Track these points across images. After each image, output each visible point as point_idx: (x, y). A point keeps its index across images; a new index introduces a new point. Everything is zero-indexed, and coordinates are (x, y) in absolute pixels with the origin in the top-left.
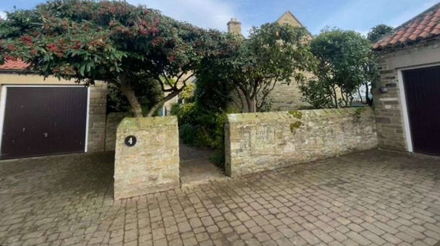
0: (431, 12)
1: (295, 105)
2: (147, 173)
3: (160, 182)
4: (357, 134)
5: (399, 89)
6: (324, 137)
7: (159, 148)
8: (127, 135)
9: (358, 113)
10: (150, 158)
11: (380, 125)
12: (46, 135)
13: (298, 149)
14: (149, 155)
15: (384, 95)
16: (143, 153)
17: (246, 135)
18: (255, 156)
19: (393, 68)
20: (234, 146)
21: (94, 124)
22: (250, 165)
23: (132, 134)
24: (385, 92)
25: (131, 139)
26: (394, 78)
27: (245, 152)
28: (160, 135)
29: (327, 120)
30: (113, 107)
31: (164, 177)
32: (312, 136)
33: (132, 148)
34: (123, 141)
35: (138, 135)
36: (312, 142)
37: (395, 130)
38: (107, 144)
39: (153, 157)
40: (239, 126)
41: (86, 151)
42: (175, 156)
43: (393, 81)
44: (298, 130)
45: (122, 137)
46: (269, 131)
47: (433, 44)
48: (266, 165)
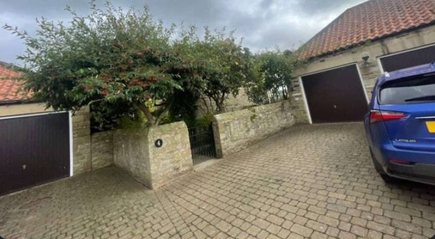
0: (309, 43)
1: (240, 106)
2: (172, 165)
3: (181, 170)
4: (284, 118)
5: (301, 88)
6: (268, 122)
7: (177, 145)
8: (156, 139)
9: (283, 105)
10: (172, 154)
11: (294, 110)
12: (24, 167)
13: (256, 132)
14: (172, 152)
15: (294, 92)
16: (168, 151)
17: (228, 127)
18: (235, 141)
19: (296, 76)
20: (222, 136)
21: (79, 146)
22: (233, 148)
23: (159, 138)
24: (295, 90)
25: (159, 142)
26: (297, 81)
27: (229, 139)
28: (177, 136)
29: (268, 111)
30: (96, 127)
31: (184, 166)
32: (262, 123)
33: (160, 148)
34: (154, 144)
35: (163, 138)
36: (263, 127)
37: (302, 112)
38: (94, 163)
39: (175, 153)
40: (223, 122)
41: (71, 174)
42: (188, 149)
43: (297, 83)
44: (254, 120)
45: (153, 141)
46: (240, 123)
47: (313, 62)
48: (241, 146)
